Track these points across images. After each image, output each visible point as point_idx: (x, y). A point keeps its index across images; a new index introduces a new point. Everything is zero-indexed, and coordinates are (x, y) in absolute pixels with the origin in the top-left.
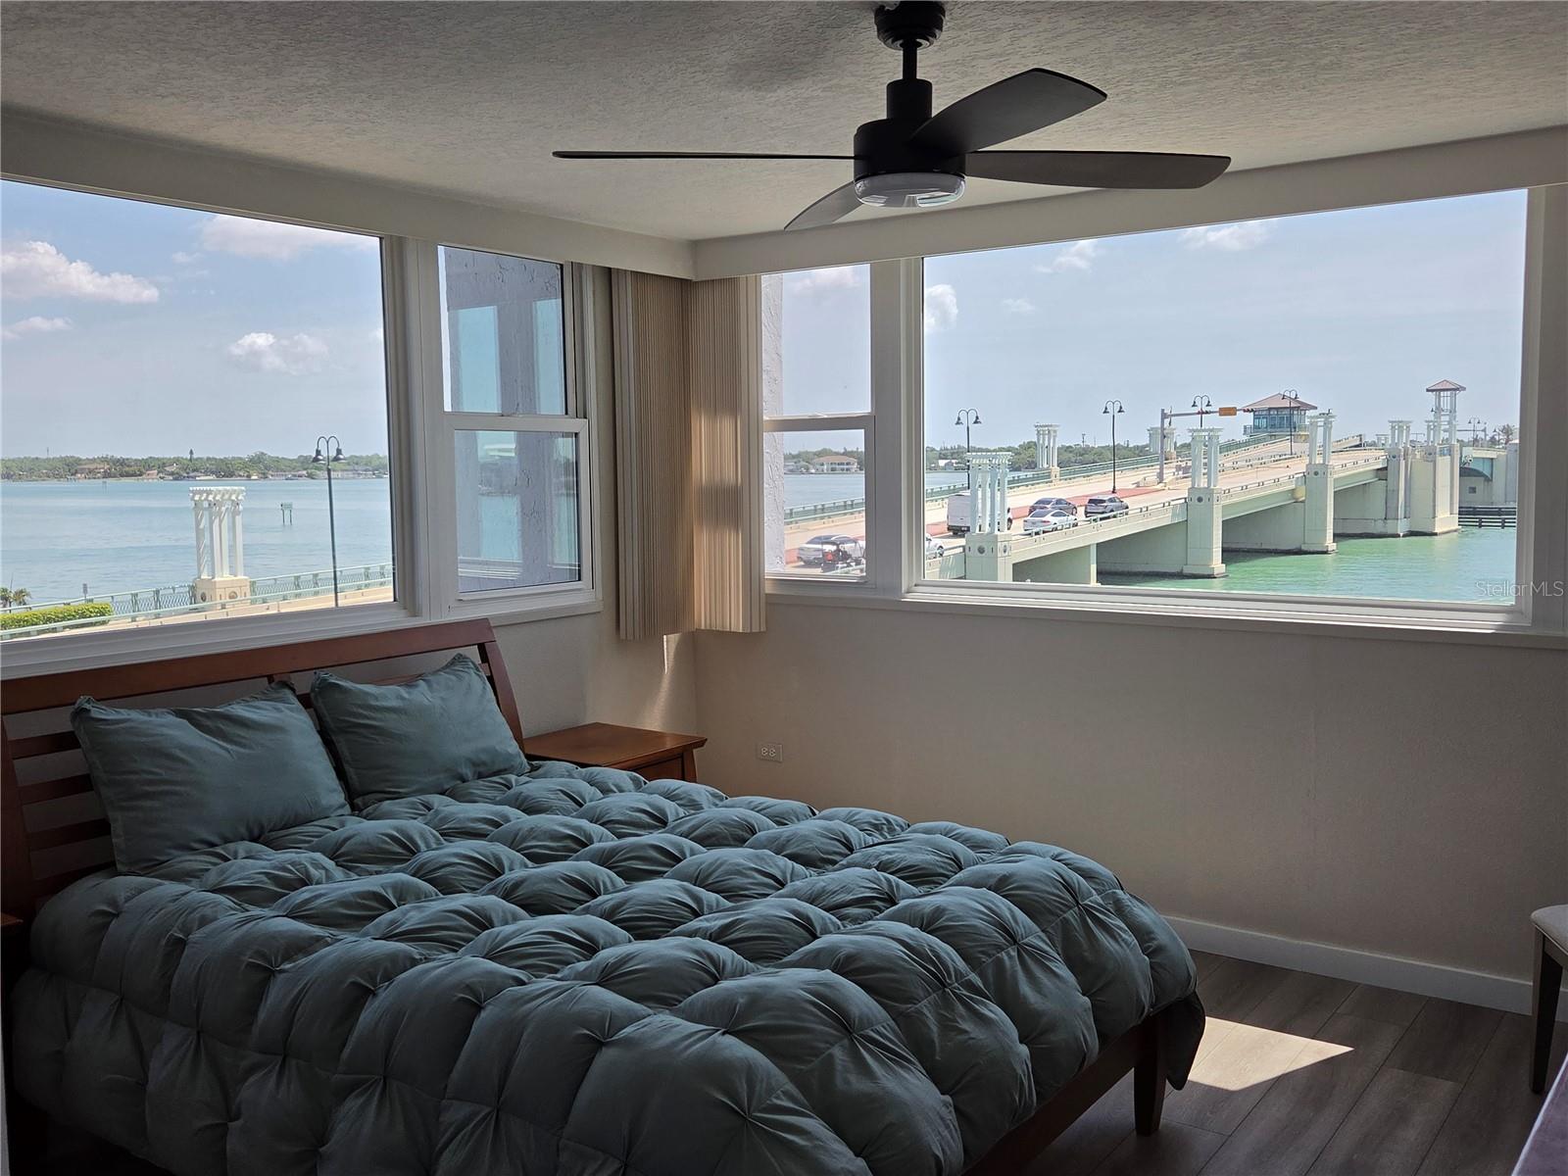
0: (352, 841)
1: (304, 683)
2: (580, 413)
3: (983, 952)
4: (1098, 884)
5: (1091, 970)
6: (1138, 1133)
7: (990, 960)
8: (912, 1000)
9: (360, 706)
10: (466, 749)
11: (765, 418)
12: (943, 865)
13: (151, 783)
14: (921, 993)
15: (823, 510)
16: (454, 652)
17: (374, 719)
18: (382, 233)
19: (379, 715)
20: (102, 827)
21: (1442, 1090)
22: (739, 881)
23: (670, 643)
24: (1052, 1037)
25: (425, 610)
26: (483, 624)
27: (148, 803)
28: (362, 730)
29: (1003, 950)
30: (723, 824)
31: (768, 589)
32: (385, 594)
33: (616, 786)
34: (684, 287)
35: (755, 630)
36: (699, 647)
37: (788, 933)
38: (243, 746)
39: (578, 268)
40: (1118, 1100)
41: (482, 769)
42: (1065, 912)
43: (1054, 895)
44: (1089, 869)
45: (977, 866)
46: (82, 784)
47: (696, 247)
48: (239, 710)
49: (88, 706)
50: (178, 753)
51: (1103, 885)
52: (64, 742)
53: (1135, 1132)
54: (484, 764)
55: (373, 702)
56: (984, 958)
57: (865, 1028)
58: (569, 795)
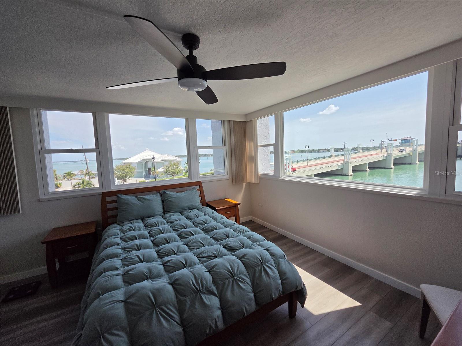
0: (149, 223)
1: (161, 192)
2: (225, 146)
3: (220, 280)
7: (222, 283)
9: (168, 196)
10: (187, 205)
11: (258, 145)
13: (125, 209)
14: (189, 294)
16: (193, 187)
17: (170, 199)
18: (185, 118)
20: (116, 216)
21: (387, 324)
22: (194, 244)
23: (244, 184)
25: (193, 179)
26: (200, 182)
27: (123, 212)
28: (168, 201)
29: (228, 279)
30: (211, 227)
31: (259, 175)
32: (187, 176)
34: (244, 122)
35: (257, 183)
38: (142, 202)
39: (224, 121)
42: (256, 267)
46: (116, 209)
47: (246, 115)
48: (146, 197)
49: (119, 195)
50: (131, 204)
51: (276, 258)
52: (115, 201)
53: (288, 317)
54: (190, 207)
55: (171, 196)
56: (220, 282)
57: (163, 305)
58: (196, 215)
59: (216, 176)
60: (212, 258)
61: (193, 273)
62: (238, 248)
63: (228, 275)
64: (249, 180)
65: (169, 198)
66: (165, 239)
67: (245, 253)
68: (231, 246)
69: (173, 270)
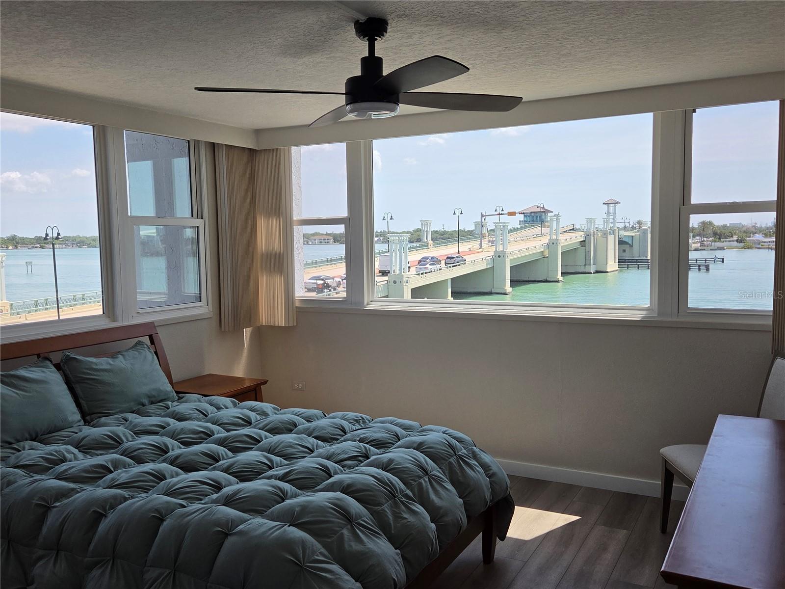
1: (57, 357)
2: (200, 217)
3: (412, 480)
4: (464, 444)
5: (463, 487)
6: (484, 563)
7: (416, 483)
8: (380, 504)
9: (87, 369)
11: (295, 219)
12: (391, 438)
14: (384, 501)
15: (316, 263)
16: (136, 340)
17: (95, 375)
18: (94, 124)
19: (98, 373)
21: (622, 534)
22: (291, 450)
23: (247, 332)
24: (446, 519)
25: (120, 318)
26: (151, 325)
28: (89, 382)
29: (422, 478)
30: (281, 422)
31: (297, 304)
33: (224, 405)
34: (252, 152)
35: (291, 325)
36: (262, 334)
37: (317, 475)
38: (26, 391)
39: (197, 143)
40: (475, 548)
41: (153, 399)
42: (450, 459)
43: (444, 450)
44: (461, 437)
45: (407, 438)
47: (258, 133)
48: (22, 372)
51: (467, 445)
54: (154, 396)
55: (94, 367)
56: (413, 483)
57: (358, 519)
58: (196, 409)
62: (390, 439)
63: (418, 471)
64: (264, 318)
65: (91, 375)
68: (376, 440)
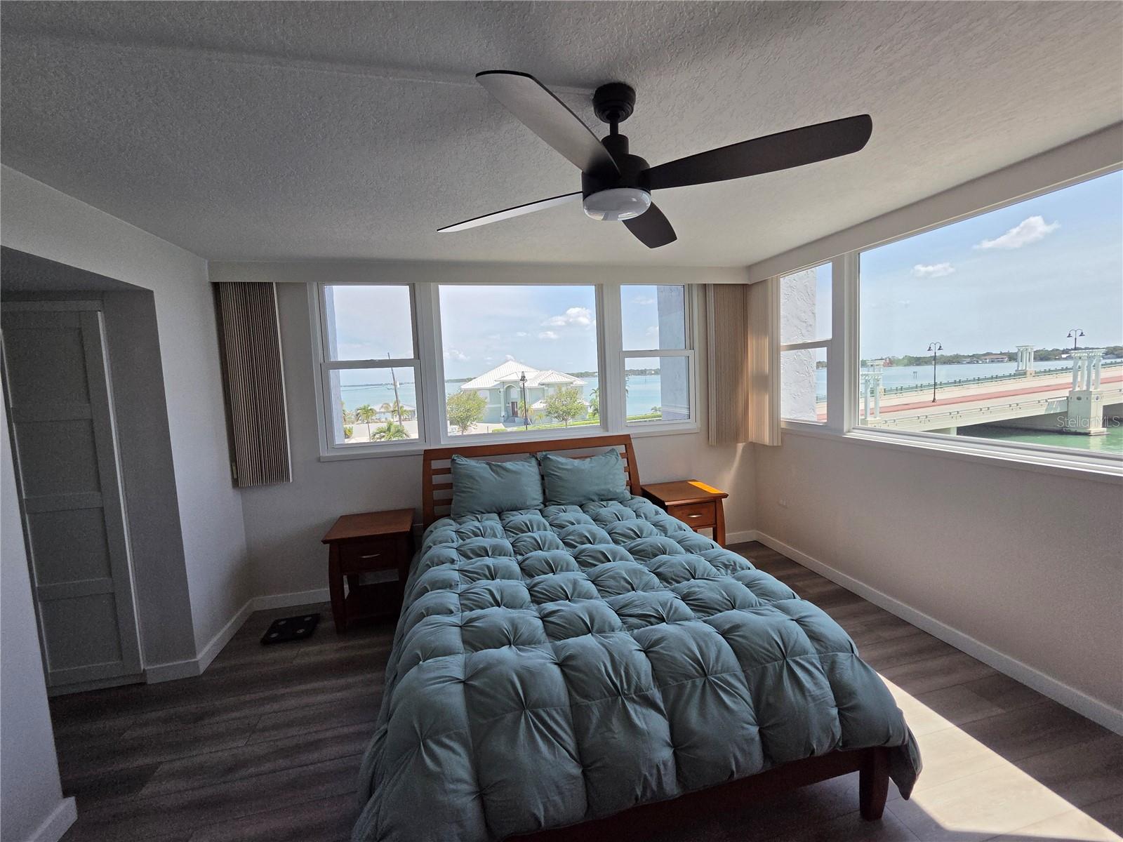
0: (513, 522)
1: (540, 455)
2: (692, 348)
3: (671, 677)
4: (822, 646)
7: (675, 684)
9: (555, 467)
10: (595, 488)
11: (782, 344)
13: (465, 487)
14: (598, 694)
16: (610, 448)
17: (558, 472)
18: (597, 284)
19: (560, 471)
20: (449, 502)
22: (612, 583)
23: (740, 446)
25: (610, 429)
26: (628, 437)
27: (463, 495)
28: (554, 477)
29: (691, 678)
32: (596, 421)
33: (644, 514)
34: (744, 287)
35: (775, 444)
39: (690, 286)
42: (768, 662)
44: (821, 633)
46: (449, 486)
47: (750, 268)
48: (508, 465)
49: (455, 458)
50: (477, 478)
51: (826, 648)
52: (448, 471)
54: (603, 495)
55: (560, 466)
56: (671, 681)
57: (539, 707)
58: (617, 516)
59: (667, 422)
60: (653, 620)
61: (607, 649)
62: (719, 605)
63: (691, 668)
64: (752, 436)
65: (556, 471)
66: (546, 563)
67: (738, 622)
68: (701, 599)
69: (563, 634)
